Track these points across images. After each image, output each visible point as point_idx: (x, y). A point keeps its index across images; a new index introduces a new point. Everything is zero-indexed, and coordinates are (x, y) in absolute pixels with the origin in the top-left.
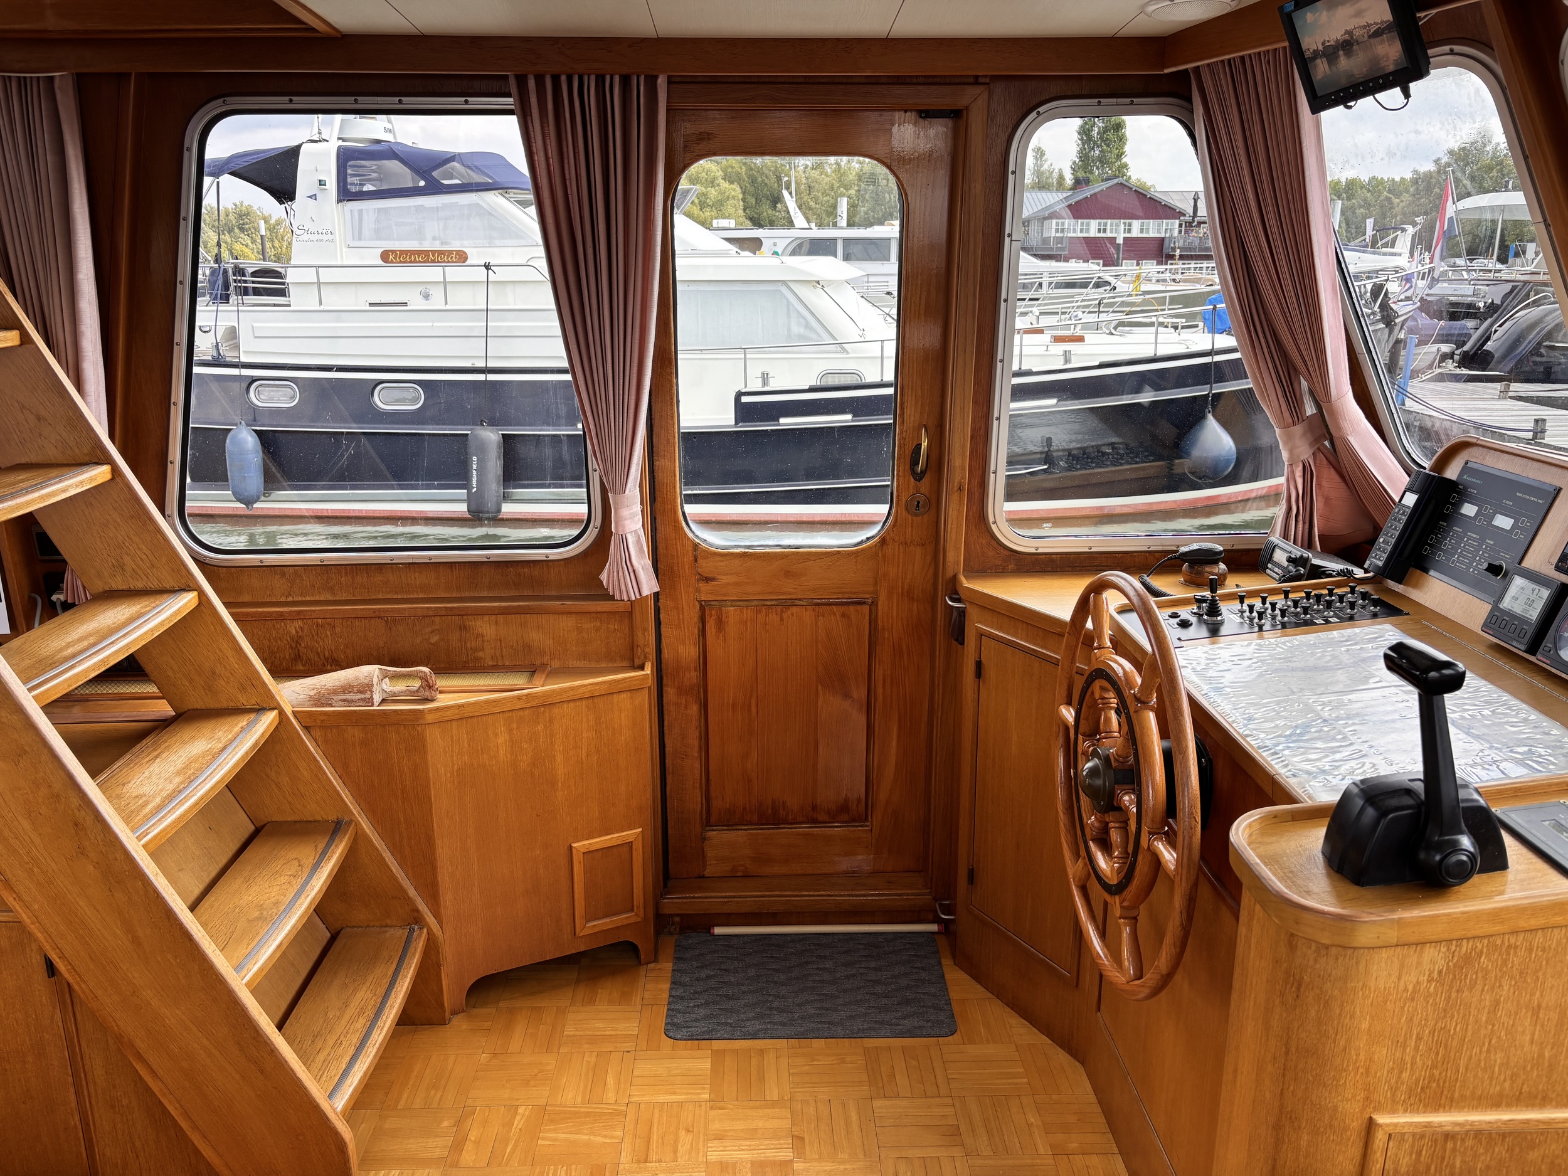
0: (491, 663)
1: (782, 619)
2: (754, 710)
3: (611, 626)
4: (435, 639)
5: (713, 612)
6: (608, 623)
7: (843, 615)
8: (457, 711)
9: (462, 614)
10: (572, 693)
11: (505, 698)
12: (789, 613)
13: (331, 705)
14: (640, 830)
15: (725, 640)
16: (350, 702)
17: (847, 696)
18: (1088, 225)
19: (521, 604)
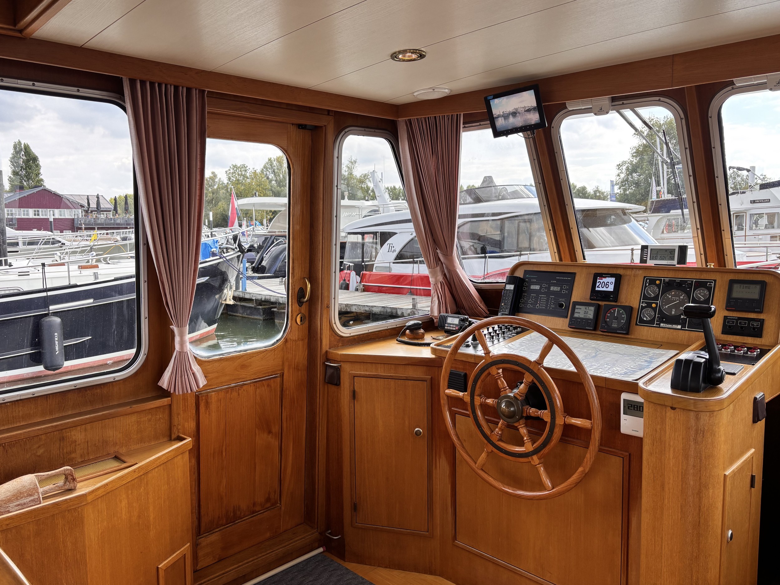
0: (80, 460)
1: (239, 395)
2: (224, 454)
3: (158, 417)
4: (40, 451)
5: (204, 398)
6: (156, 415)
7: (268, 385)
8: (103, 490)
9: (61, 429)
10: (159, 461)
11: (128, 473)
12: (242, 390)
13: (9, 512)
14: (189, 544)
15: (209, 414)
16: (23, 506)
17: (270, 432)
18: (28, 211)
19: (104, 413)
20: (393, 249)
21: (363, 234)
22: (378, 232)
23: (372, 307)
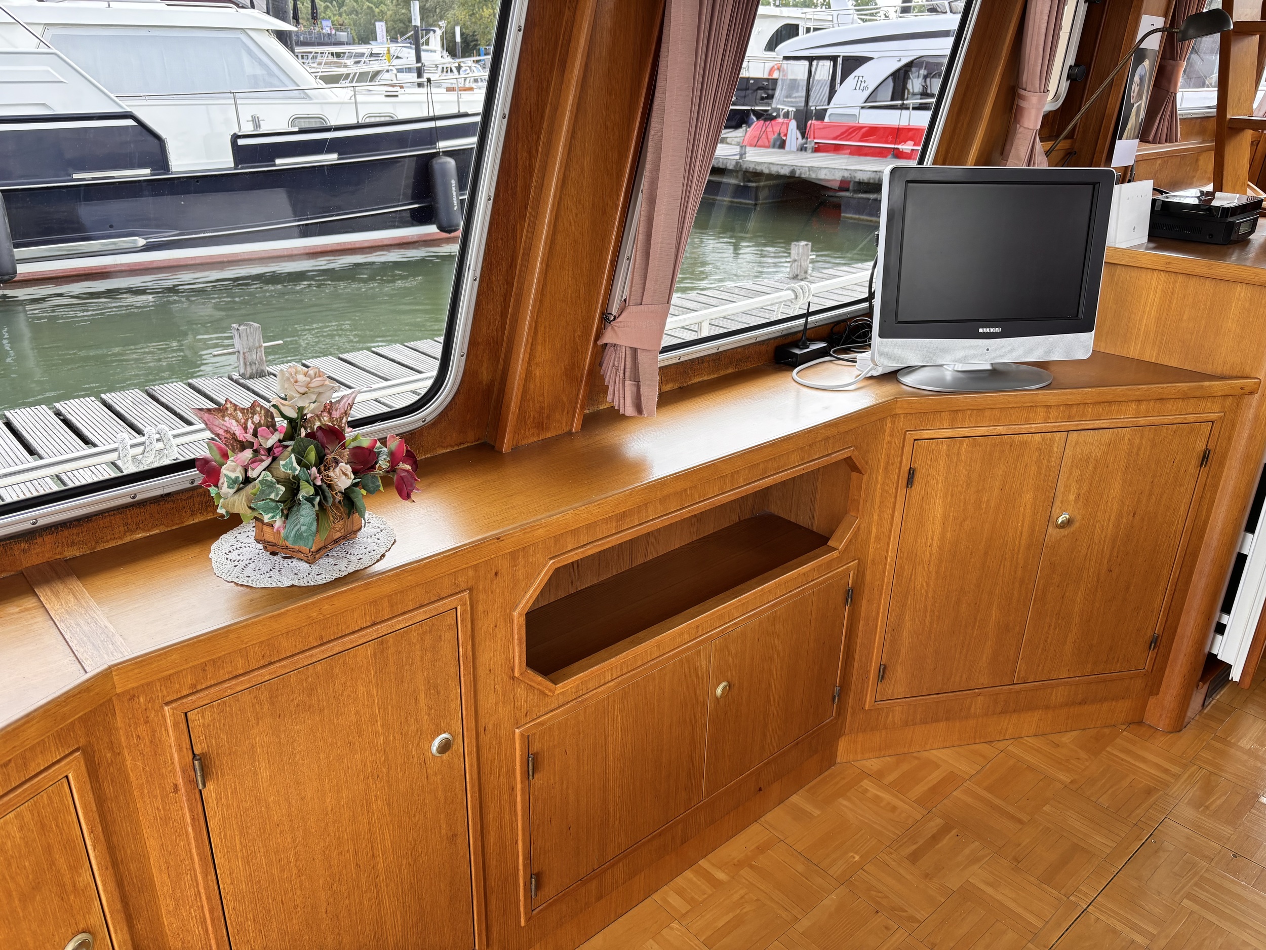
20: (863, 84)
21: (811, 59)
22: (839, 56)
23: (856, 171)
